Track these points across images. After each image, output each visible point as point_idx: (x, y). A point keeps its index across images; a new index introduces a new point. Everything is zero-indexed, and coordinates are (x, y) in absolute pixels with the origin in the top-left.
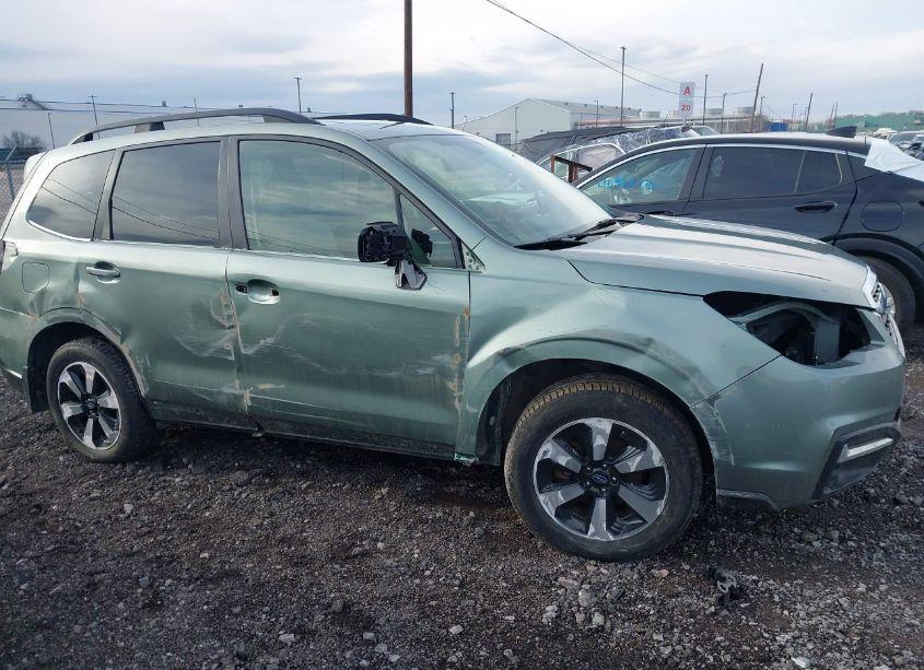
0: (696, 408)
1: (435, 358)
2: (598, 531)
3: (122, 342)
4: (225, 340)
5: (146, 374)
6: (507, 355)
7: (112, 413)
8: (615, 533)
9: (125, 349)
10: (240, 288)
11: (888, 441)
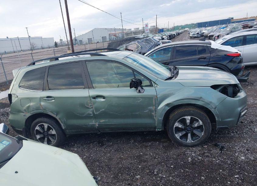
1: (148, 108)
2: (189, 140)
3: (56, 116)
4: (90, 111)
5: (65, 123)
7: (54, 135)
8: (193, 140)
9: (57, 118)
11: (246, 110)
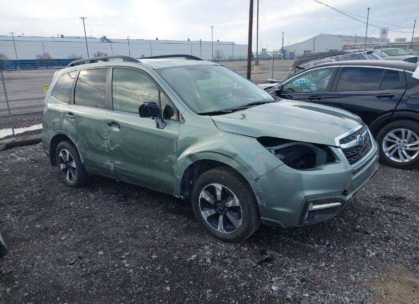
0: (251, 182)
1: (169, 156)
3: (76, 142)
4: (105, 144)
5: (84, 156)
6: (190, 156)
7: (74, 169)
8: (227, 230)
9: (77, 145)
10: (109, 125)
11: (338, 204)
